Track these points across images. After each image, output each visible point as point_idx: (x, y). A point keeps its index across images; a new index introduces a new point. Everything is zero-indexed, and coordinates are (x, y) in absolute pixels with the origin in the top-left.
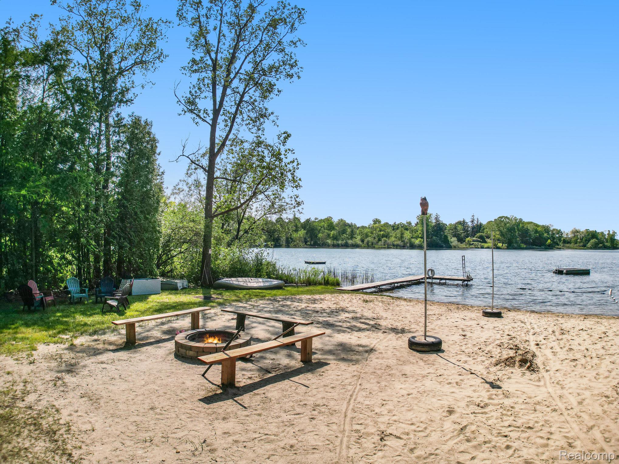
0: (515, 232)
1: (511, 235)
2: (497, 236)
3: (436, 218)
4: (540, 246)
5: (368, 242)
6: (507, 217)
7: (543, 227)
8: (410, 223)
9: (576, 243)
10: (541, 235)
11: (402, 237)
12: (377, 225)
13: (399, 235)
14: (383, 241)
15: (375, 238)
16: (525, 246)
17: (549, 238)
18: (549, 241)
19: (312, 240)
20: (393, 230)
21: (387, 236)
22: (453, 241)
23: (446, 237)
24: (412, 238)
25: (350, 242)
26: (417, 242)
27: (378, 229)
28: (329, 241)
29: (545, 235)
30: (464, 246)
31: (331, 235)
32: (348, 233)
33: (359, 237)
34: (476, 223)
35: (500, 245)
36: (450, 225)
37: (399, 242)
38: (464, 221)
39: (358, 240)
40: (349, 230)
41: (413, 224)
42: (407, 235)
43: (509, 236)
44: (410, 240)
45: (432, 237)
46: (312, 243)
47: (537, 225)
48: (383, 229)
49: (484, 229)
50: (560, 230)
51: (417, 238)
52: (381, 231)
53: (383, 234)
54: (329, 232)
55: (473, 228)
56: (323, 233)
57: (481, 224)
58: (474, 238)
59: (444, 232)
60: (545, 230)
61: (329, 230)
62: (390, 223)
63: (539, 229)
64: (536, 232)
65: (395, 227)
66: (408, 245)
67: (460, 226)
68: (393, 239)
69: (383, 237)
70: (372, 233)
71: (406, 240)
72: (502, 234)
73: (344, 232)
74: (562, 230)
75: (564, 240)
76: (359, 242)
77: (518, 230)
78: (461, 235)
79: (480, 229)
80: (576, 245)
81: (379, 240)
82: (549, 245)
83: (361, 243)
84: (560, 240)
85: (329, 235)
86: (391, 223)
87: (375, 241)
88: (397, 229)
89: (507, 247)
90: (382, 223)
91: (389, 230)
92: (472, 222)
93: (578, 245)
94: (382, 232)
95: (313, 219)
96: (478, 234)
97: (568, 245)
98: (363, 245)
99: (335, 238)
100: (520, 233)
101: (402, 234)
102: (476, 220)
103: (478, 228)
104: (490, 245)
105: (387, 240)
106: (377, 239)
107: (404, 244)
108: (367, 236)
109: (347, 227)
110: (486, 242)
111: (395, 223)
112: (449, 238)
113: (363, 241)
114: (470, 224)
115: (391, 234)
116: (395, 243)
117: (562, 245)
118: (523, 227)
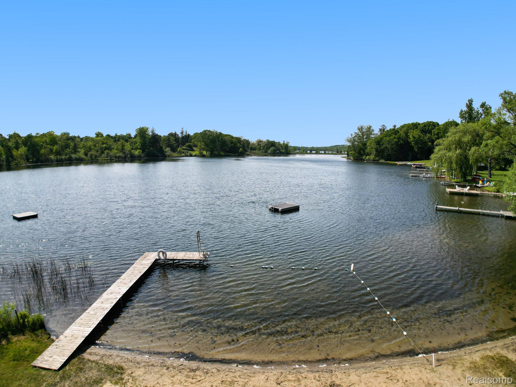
0: (216, 142)
1: (213, 145)
2: (202, 146)
3: (152, 132)
4: (235, 153)
5: (92, 155)
6: (210, 131)
7: (237, 138)
8: (130, 135)
9: (260, 150)
10: (235, 144)
11: (123, 149)
12: (99, 138)
13: (120, 147)
14: (105, 153)
15: (98, 151)
16: (223, 154)
17: (241, 147)
18: (241, 149)
19: (34, 157)
20: (115, 141)
21: (109, 148)
22: (168, 150)
23: (161, 148)
24: (132, 149)
25: (73, 156)
26: (137, 153)
27: (101, 142)
28: (52, 157)
29: (238, 145)
30: (177, 155)
31: (54, 151)
32: (71, 147)
33: (83, 151)
34: (185, 134)
35: (205, 153)
36: (164, 136)
37: (121, 154)
38: (175, 133)
39: (81, 154)
40: (72, 144)
41: (133, 136)
42: (128, 146)
43: (211, 146)
44: (130, 151)
45: (149, 148)
46: (35, 160)
47: (232, 137)
48: (105, 142)
49: (191, 140)
50: (248, 140)
51: (136, 149)
52: (103, 143)
53: (105, 147)
54: (52, 147)
55: (183, 138)
56: (45, 148)
57: (189, 135)
58: (184, 147)
59: (159, 144)
60: (238, 140)
61: (51, 145)
62: (111, 135)
63: (234, 140)
64: (232, 142)
65: (117, 139)
66: (129, 156)
67: (172, 137)
68: (115, 151)
69: (105, 150)
70: (95, 146)
71: (127, 152)
72: (206, 145)
73: (67, 146)
74: (250, 140)
75: (251, 147)
76: (83, 156)
77: (218, 141)
78: (173, 145)
79: (188, 139)
80: (260, 151)
81: (102, 152)
82: (241, 153)
83: (84, 157)
84: (248, 147)
85: (51, 150)
86: (113, 135)
87: (98, 154)
88: (119, 141)
89: (211, 155)
90: (105, 135)
91: (111, 142)
92: (182, 133)
93: (261, 151)
94: (104, 145)
95: (34, 134)
96: (187, 144)
97: (254, 151)
98: (87, 159)
99: (58, 153)
100: (220, 143)
101: (123, 146)
102: (185, 131)
103: (187, 138)
104: (197, 153)
105: (109, 152)
106: (100, 152)
107: (125, 155)
108: (90, 149)
109: (69, 141)
110: (193, 150)
111: (116, 135)
112: (164, 149)
113: (86, 154)
114: (180, 135)
115: (113, 147)
116: (117, 155)
117: (250, 151)
118: (222, 139)
